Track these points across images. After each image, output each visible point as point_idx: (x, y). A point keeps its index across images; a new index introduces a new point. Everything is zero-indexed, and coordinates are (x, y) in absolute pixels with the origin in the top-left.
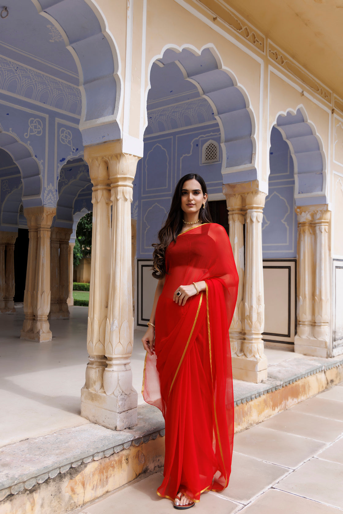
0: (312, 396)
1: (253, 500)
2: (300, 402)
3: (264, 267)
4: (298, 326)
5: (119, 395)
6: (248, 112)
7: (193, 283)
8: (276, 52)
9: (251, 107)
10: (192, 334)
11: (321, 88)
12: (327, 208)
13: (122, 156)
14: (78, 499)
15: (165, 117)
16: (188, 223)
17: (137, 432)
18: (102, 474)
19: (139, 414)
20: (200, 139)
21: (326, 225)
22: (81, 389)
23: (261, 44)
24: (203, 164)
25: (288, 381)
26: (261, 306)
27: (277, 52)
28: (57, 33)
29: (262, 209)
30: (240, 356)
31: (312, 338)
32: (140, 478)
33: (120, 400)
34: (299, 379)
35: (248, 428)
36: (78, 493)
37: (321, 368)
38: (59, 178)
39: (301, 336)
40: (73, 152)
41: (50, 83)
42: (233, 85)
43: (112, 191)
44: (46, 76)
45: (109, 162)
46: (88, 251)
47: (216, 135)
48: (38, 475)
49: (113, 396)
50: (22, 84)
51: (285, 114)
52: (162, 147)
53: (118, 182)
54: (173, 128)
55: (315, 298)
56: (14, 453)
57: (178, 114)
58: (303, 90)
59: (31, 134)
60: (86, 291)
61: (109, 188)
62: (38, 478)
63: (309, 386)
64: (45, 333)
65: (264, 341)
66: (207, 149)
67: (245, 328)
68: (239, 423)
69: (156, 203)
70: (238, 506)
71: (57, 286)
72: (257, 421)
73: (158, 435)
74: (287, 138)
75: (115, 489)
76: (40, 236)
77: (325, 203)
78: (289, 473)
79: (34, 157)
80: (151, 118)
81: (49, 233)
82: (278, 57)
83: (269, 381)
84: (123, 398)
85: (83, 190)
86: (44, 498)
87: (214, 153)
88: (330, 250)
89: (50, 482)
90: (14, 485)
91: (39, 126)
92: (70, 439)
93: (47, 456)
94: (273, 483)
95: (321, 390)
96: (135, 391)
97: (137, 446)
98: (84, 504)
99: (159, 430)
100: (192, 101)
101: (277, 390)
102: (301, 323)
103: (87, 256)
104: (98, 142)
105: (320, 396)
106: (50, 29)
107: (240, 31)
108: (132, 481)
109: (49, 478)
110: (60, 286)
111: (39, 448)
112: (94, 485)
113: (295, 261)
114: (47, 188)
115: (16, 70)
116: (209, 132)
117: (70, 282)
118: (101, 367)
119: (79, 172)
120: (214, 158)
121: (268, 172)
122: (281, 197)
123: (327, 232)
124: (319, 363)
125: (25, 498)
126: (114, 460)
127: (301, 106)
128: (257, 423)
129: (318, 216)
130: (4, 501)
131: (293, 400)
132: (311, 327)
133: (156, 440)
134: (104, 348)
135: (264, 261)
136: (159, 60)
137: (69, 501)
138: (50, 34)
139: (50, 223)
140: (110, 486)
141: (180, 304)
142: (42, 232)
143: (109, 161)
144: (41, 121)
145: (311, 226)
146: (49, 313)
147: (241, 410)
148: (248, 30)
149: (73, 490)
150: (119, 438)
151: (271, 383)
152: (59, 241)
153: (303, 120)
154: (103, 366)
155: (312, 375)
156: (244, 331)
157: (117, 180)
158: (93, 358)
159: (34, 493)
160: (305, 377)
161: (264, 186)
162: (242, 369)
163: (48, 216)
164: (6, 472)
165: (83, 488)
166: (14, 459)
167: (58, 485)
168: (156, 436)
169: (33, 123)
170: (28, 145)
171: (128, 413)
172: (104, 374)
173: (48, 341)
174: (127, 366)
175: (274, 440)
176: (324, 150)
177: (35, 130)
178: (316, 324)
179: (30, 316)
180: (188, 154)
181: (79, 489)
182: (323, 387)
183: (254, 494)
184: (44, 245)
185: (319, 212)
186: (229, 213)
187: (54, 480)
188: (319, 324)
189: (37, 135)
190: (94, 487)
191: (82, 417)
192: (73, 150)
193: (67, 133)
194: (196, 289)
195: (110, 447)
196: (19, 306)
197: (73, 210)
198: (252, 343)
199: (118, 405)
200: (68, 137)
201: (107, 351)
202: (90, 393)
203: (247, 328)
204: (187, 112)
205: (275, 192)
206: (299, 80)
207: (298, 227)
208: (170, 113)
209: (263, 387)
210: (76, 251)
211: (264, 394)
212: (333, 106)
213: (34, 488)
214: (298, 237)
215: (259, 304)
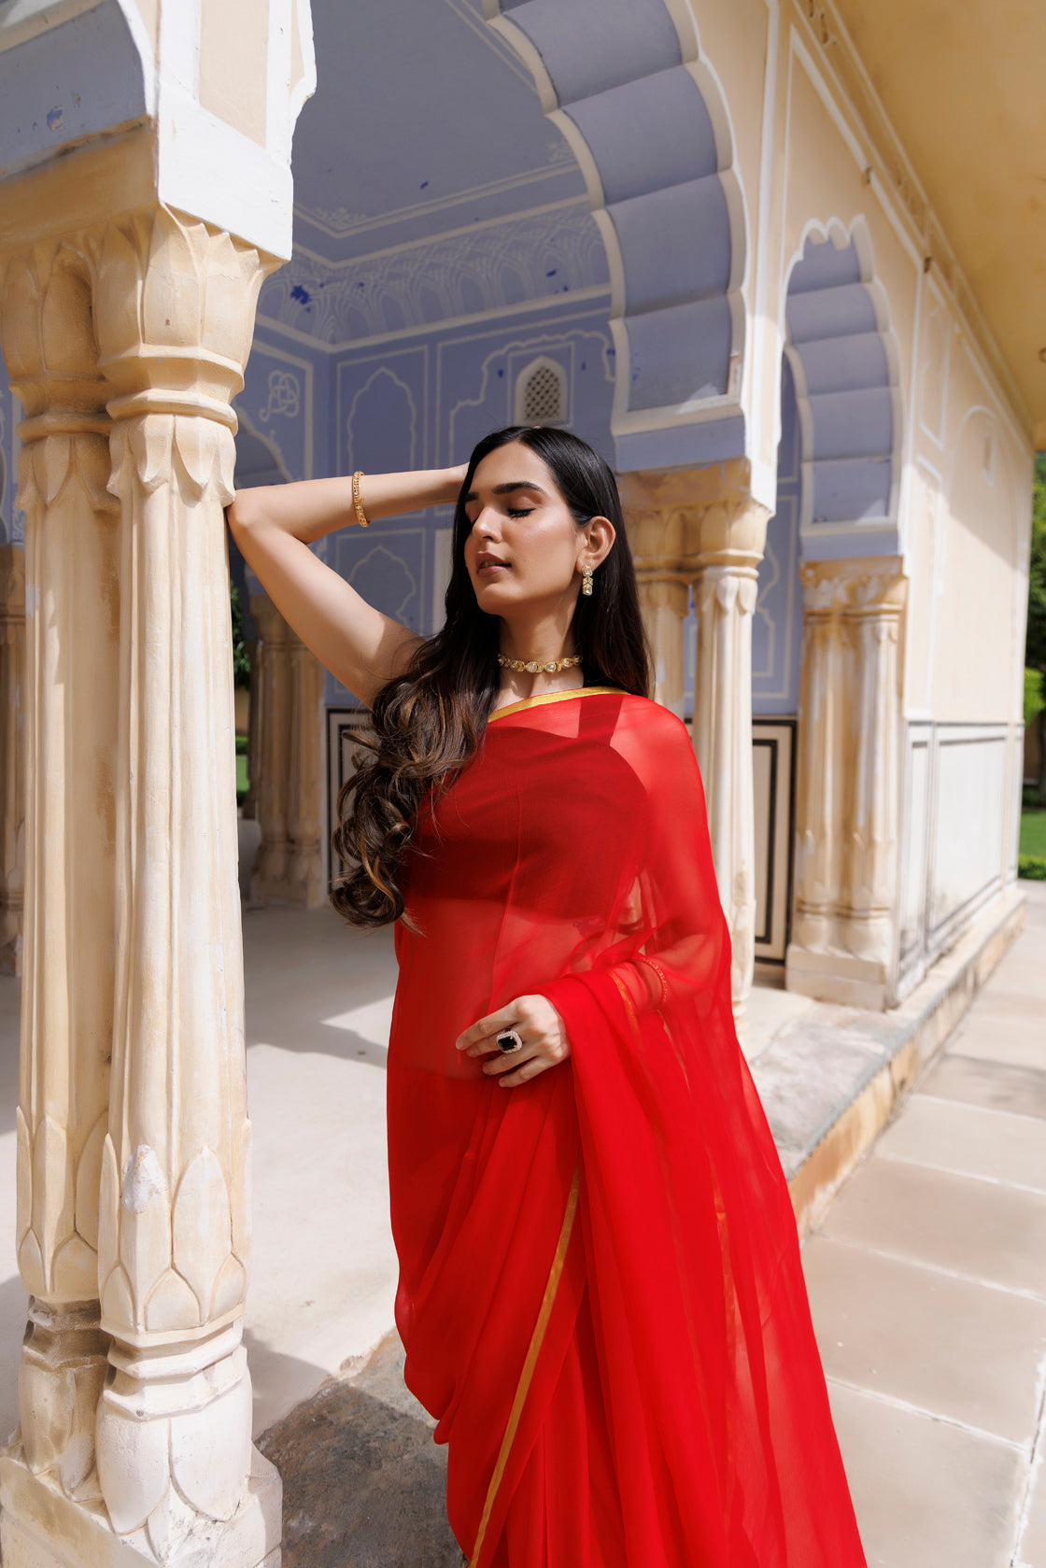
0: (866, 1152)
4: (796, 914)
5: (175, 1547)
9: (737, 166)
12: (900, 569)
13: (157, 228)
15: (406, 282)
20: (511, 355)
21: (894, 621)
25: (816, 1141)
26: (745, 907)
29: (755, 565)
31: (841, 954)
34: (840, 1119)
37: (885, 1059)
39: (806, 946)
42: (679, 60)
43: (115, 445)
47: (557, 341)
49: (140, 1544)
51: (824, 236)
52: (395, 378)
53: (142, 385)
55: (852, 837)
57: (445, 273)
58: (869, 166)
61: (100, 426)
63: (859, 1126)
66: (530, 384)
74: (793, 343)
77: (893, 554)
80: (362, 285)
84: (198, 1553)
87: (551, 396)
88: (900, 694)
95: (881, 1125)
100: (488, 229)
102: (806, 908)
105: (885, 1150)
113: (793, 726)
116: (537, 332)
118: (88, 1359)
120: (551, 411)
121: (777, 433)
123: (893, 641)
124: (874, 1041)
127: (860, 221)
129: (871, 592)
132: (838, 921)
143: (95, 265)
145: (847, 624)
153: (858, 277)
154: (95, 1370)
157: (138, 376)
160: (852, 1105)
161: (763, 483)
172: (99, 1416)
176: (900, 387)
178: (854, 913)
180: (472, 400)
182: (885, 1110)
185: (875, 581)
188: (864, 914)
201: (106, 1307)
202: (36, 1489)
204: (471, 266)
207: (806, 623)
208: (419, 269)
212: (930, 246)
214: (803, 652)
215: (739, 902)
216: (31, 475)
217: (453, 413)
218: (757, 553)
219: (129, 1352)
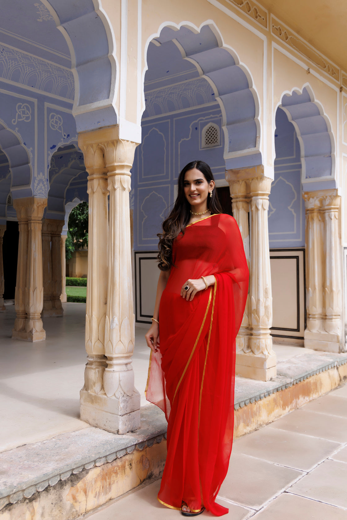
0: (324, 394)
1: (266, 505)
2: (311, 401)
3: (271, 258)
4: (307, 319)
5: (121, 397)
6: (251, 92)
7: (202, 278)
8: (279, 28)
9: (254, 87)
10: (202, 332)
11: (328, 65)
12: (337, 193)
13: (118, 143)
14: (80, 508)
15: (161, 99)
16: (196, 214)
17: (140, 436)
18: (104, 481)
19: (142, 416)
20: (200, 122)
21: (336, 212)
22: (80, 392)
23: (263, 19)
24: (203, 148)
25: (299, 379)
26: (268, 298)
27: (281, 28)
28: (46, 11)
29: (268, 196)
30: (247, 353)
31: (323, 332)
32: (145, 484)
33: (122, 402)
34: (310, 376)
35: (258, 429)
36: (80, 501)
37: (333, 364)
38: (50, 167)
39: (311, 331)
40: (64, 138)
41: (38, 65)
42: (234, 64)
43: (109, 181)
44: (34, 58)
45: (105, 150)
46: (81, 243)
47: (217, 117)
48: (37, 482)
49: (114, 398)
50: (8, 67)
51: (291, 93)
52: (158, 131)
53: (115, 170)
54: (170, 111)
55: (325, 289)
56: (12, 459)
57: (175, 96)
58: (309, 68)
59: (19, 120)
60: (79, 286)
61: (105, 177)
62: (38, 486)
63: (321, 384)
64: (38, 332)
65: (273, 336)
66: (207, 132)
67: (252, 323)
68: (248, 423)
69: (154, 192)
70: (250, 512)
71: (49, 281)
72: (266, 422)
73: (163, 438)
74: (293, 119)
75: (118, 496)
76: (31, 228)
77: (334, 188)
78: (302, 476)
79: (23, 145)
80: (146, 100)
81: (41, 225)
82: (282, 33)
83: (279, 379)
84: (125, 400)
85: (74, 179)
86: (44, 507)
87: (215, 136)
88: (340, 238)
89: (50, 490)
90: (13, 494)
91: (28, 112)
92: (69, 445)
93: (47, 463)
94: (286, 487)
95: (333, 388)
96: (137, 393)
97: (141, 451)
98: (86, 512)
99: (164, 433)
100: (190, 82)
101: (287, 388)
102: (310, 316)
103: (80, 249)
104: (93, 128)
105: (333, 394)
106: (38, 7)
107: (241, 6)
108: (136, 487)
109: (49, 485)
110: (53, 282)
111: (37, 455)
112: (97, 492)
113: (304, 250)
114: (38, 177)
115: (2, 52)
116: (209, 114)
117: (62, 277)
118: (101, 367)
119: (70, 159)
120: (215, 141)
121: (274, 156)
122: (287, 183)
123: (337, 219)
124: (331, 358)
125: (24, 507)
126: (117, 465)
127: (307, 84)
128: (267, 424)
129: (327, 202)
130: (3, 511)
131: (304, 398)
132: (322, 320)
133: (160, 443)
134: (104, 347)
135: (271, 250)
136: (155, 39)
137: (71, 509)
138: (38, 13)
139: (41, 215)
140: (113, 493)
141: (187, 299)
142: (32, 224)
143: (105, 148)
144: (29, 106)
145: (320, 213)
146: (41, 310)
147: (250, 410)
148: (250, 5)
149: (74, 498)
150: (122, 443)
151: (281, 381)
152: (51, 234)
153: (309, 100)
154: (103, 366)
155: (324, 371)
156: (251, 326)
157: (114, 168)
158: (92, 357)
159: (34, 502)
160: (316, 374)
161: (269, 172)
162: (249, 366)
163: (39, 207)
164: (4, 480)
165: (85, 495)
166: (12, 466)
167: (58, 493)
168: (160, 440)
169: (21, 108)
170: (16, 132)
171: (130, 416)
172: (104, 374)
173: (42, 340)
174: (128, 366)
175: (286, 441)
176: (332, 131)
177: (24, 115)
178: (327, 317)
179: (22, 315)
180: (187, 138)
181: (81, 497)
182: (335, 383)
183: (266, 499)
184: (35, 238)
185: (328, 197)
186: (232, 201)
187: (54, 487)
188: (331, 317)
189: (25, 121)
190: (96, 494)
191: (81, 421)
192: (64, 137)
193: (58, 118)
194: (205, 283)
195: (113, 452)
196: (9, 303)
197: (65, 200)
198: (259, 339)
199: (119, 408)
200: (58, 123)
201: (107, 351)
202: (90, 396)
203: (254, 323)
204: (185, 93)
205: (281, 177)
206: (305, 57)
207: (306, 214)
208: (166, 94)
209: (272, 386)
210: (68, 243)
211: (273, 393)
212: (342, 84)
213: (34, 496)
214: (306, 224)
215: (266, 297)
216: (90, 187)
217: (180, 143)
218: (268, 192)
219: (111, 359)
